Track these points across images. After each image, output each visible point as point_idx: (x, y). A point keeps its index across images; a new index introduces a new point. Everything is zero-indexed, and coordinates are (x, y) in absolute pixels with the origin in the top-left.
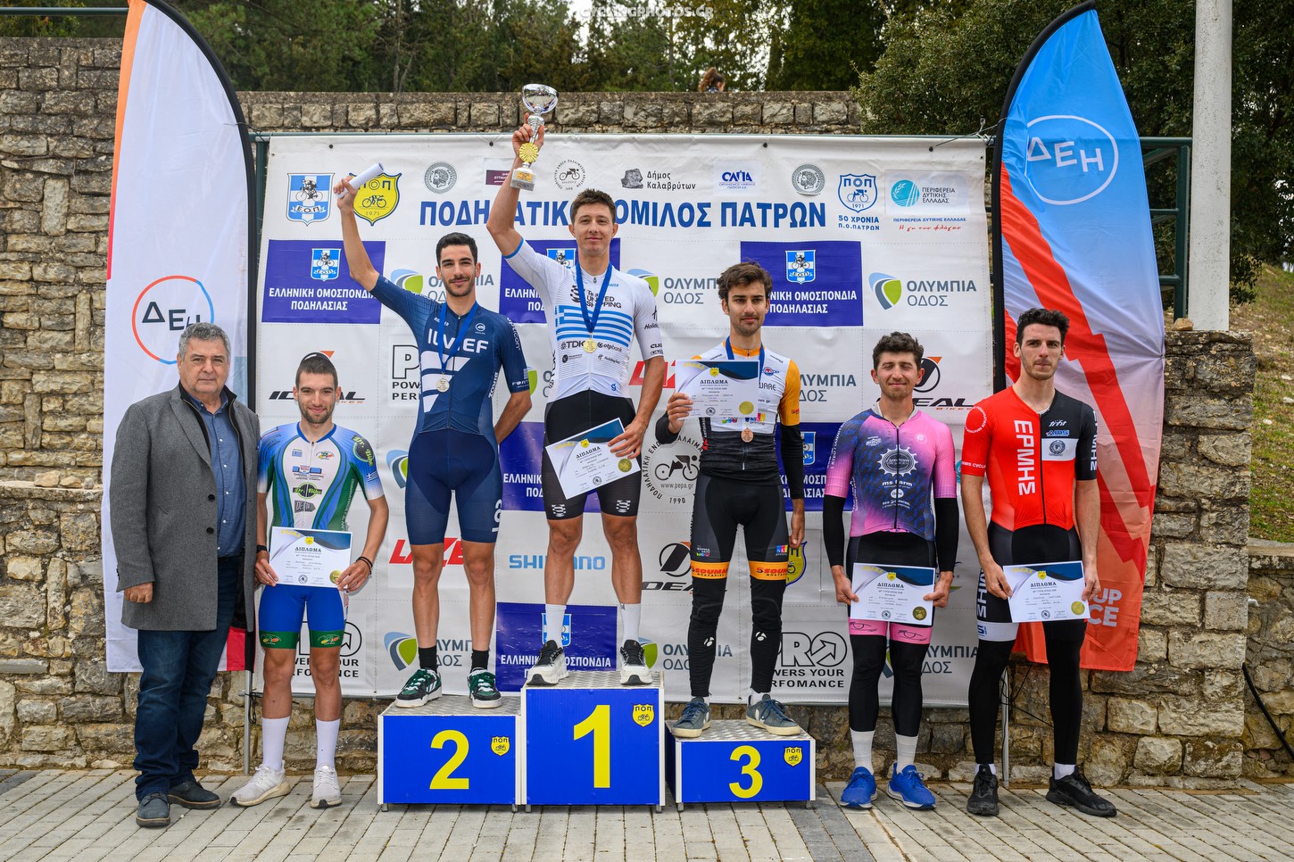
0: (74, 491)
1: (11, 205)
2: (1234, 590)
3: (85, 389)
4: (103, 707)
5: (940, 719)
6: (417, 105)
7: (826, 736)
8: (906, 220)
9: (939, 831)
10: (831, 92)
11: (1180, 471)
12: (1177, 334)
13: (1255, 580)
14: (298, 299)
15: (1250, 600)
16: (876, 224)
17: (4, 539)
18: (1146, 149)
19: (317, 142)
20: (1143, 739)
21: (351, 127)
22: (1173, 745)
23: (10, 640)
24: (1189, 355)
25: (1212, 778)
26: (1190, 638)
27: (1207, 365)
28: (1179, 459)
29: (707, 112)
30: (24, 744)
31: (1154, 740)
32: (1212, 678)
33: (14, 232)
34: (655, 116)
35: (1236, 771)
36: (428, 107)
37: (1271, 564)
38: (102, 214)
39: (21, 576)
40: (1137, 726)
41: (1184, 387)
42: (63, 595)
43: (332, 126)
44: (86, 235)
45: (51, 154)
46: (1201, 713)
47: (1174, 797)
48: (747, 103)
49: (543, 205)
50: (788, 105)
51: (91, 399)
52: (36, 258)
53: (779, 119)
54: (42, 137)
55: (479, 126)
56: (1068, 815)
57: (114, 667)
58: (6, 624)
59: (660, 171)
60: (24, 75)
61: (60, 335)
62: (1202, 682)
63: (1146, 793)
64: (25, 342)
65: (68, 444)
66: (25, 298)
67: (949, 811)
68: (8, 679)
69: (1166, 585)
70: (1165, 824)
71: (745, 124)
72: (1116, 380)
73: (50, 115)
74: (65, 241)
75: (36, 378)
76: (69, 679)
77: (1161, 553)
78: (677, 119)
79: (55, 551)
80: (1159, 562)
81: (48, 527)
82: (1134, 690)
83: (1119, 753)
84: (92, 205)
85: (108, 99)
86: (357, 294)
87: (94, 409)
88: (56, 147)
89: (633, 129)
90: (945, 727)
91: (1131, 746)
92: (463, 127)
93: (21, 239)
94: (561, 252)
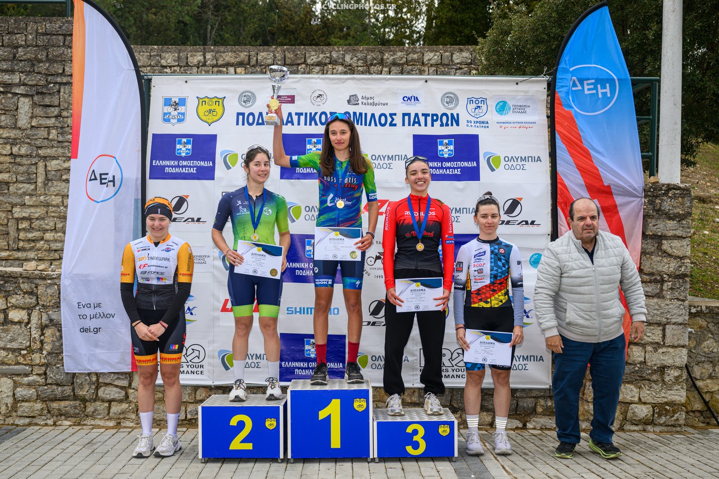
0: (45, 273)
2: (681, 324)
3: (42, 216)
4: (62, 392)
5: (522, 395)
6: (227, 53)
7: (460, 405)
8: (503, 123)
9: (521, 454)
10: (462, 47)
11: (652, 259)
12: (651, 185)
13: (693, 319)
14: (169, 167)
15: (690, 330)
16: (487, 125)
17: (7, 300)
18: (634, 83)
19: (179, 79)
20: (632, 405)
21: (190, 66)
22: (648, 408)
23: (10, 355)
24: (657, 197)
25: (669, 426)
26: (657, 350)
27: (667, 202)
28: (651, 254)
29: (392, 58)
30: (19, 412)
31: (637, 406)
32: (669, 372)
33: (1, 127)
34: (363, 60)
35: (682, 422)
36: (233, 54)
37: (701, 310)
38: (51, 117)
39: (16, 320)
40: (629, 398)
41: (654, 214)
42: (40, 330)
43: (178, 65)
44: (42, 129)
45: (22, 83)
46: (663, 391)
47: (648, 436)
48: (415, 52)
49: (304, 114)
50: (438, 54)
51: (46, 221)
52: (14, 142)
53: (433, 62)
54: (17, 73)
55: (263, 65)
57: (69, 370)
58: (8, 347)
59: (368, 95)
60: (6, 38)
62: (664, 374)
63: (633, 434)
64: (8, 189)
65: (33, 247)
66: (8, 164)
67: (527, 444)
68: (9, 377)
70: (642, 450)
71: (413, 65)
72: (617, 210)
73: (21, 61)
74: (30, 132)
75: (15, 210)
76: (43, 377)
78: (375, 62)
79: (35, 306)
81: (31, 293)
82: (628, 379)
84: (46, 112)
85: (54, 52)
86: (202, 164)
87: (48, 227)
88: (25, 79)
89: (350, 67)
90: (525, 400)
91: (625, 409)
92: (253, 66)
93: (5, 131)
94: (314, 140)
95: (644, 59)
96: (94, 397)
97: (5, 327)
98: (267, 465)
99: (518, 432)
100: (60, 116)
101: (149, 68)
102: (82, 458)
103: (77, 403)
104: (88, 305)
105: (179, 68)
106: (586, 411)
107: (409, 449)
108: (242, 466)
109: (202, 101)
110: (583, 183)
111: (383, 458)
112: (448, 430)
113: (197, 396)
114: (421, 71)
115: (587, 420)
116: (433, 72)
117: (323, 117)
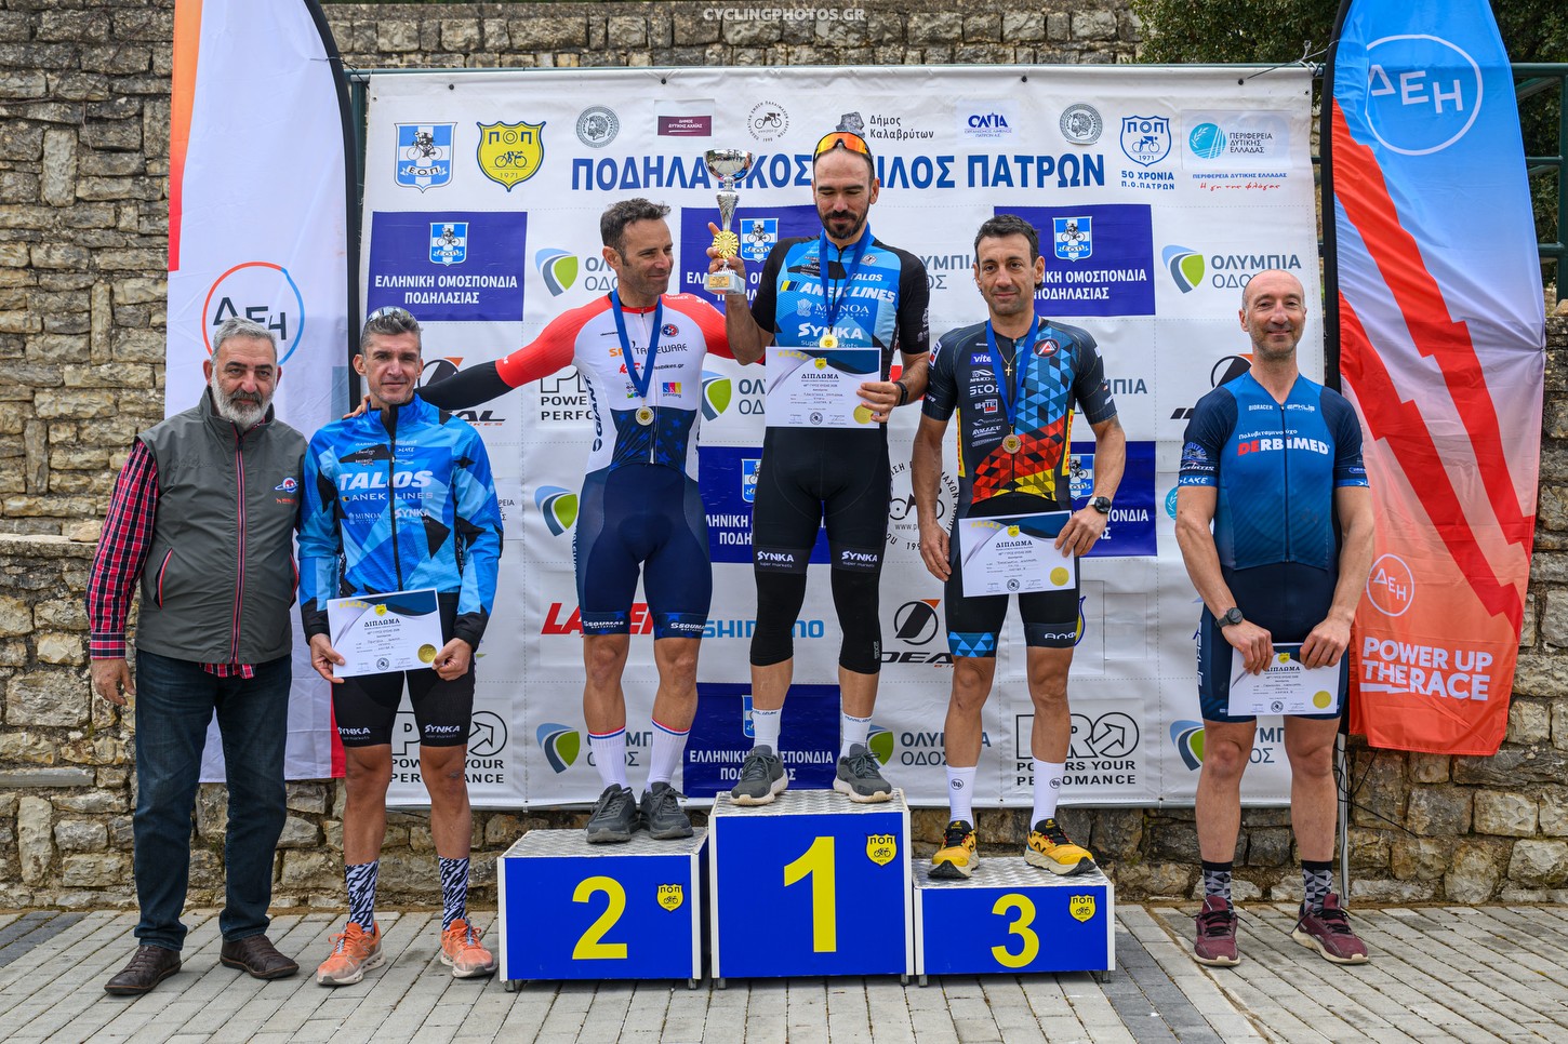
3: (106, 412)
5: (1259, 822)
6: (535, 20)
7: (1113, 847)
8: (1209, 176)
9: (1262, 961)
12: (1561, 319)
16: (1170, 182)
17: (32, 611)
18: (1519, 77)
19: (433, 82)
20: (1519, 843)
21: (445, 51)
22: (1558, 849)
23: (43, 743)
28: (1564, 483)
29: (928, 25)
30: (65, 878)
31: (1535, 844)
33: (5, 202)
34: (858, 32)
36: (550, 22)
38: (123, 177)
39: (56, 659)
40: (1512, 826)
43: (419, 50)
44: (102, 204)
45: (52, 96)
47: (1559, 914)
48: (982, 12)
50: (1037, 15)
51: (115, 425)
52: (35, 237)
53: (1025, 34)
54: (40, 73)
55: (620, 48)
56: (1426, 938)
58: (38, 723)
59: (886, 115)
61: (70, 340)
63: (1524, 911)
64: (23, 350)
65: (85, 487)
66: (21, 291)
67: (1274, 937)
68: (41, 794)
69: (1549, 645)
70: (1549, 947)
71: (980, 42)
72: (1483, 381)
73: (49, 43)
74: (74, 214)
75: (40, 398)
76: (122, 793)
77: (1541, 606)
78: (888, 36)
80: (1540, 615)
82: (1508, 780)
83: (1489, 861)
84: (109, 164)
85: (128, 21)
86: (492, 282)
87: (119, 439)
88: (58, 86)
89: (828, 50)
90: (1267, 834)
91: (1504, 852)
92: (598, 50)
93: (15, 211)
94: (759, 222)
95: (1537, 21)
97: (29, 676)
98: (665, 994)
99: (1251, 908)
100: (144, 173)
103: (206, 854)
105: (420, 56)
106: (1412, 859)
107: (1000, 953)
108: (604, 997)
109: (489, 132)
110: (1401, 317)
111: (936, 977)
112: (1092, 908)
113: (487, 835)
114: (998, 58)
115: (1416, 879)
116: (1026, 61)
117: (780, 166)
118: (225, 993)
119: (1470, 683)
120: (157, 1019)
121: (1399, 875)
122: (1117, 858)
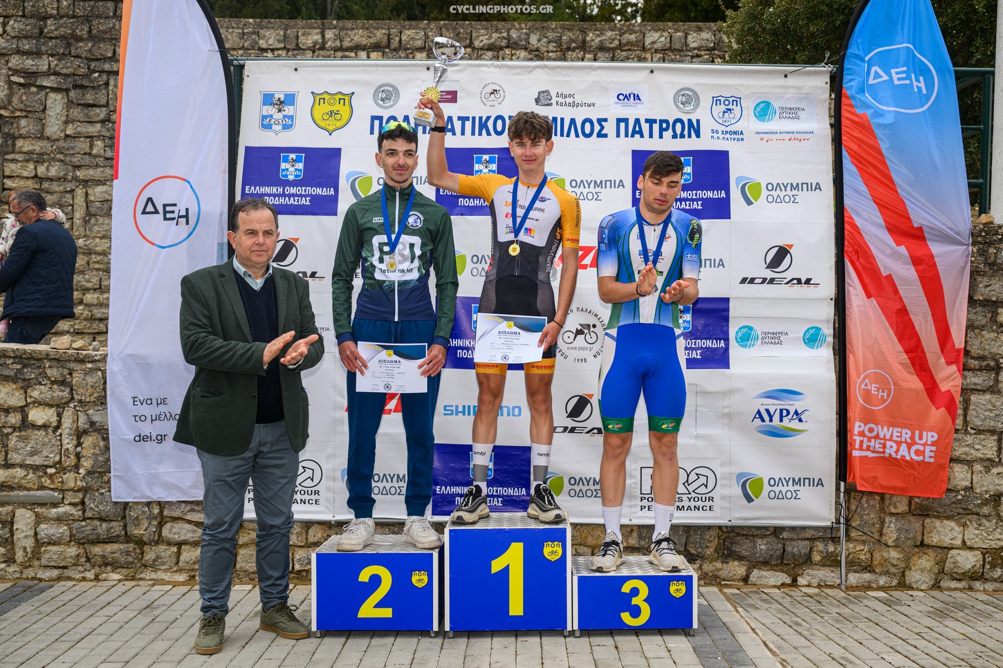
0: (84, 352)
1: (18, 113)
4: (109, 530)
5: (790, 536)
6: (356, 31)
7: (700, 550)
8: (765, 133)
9: (790, 624)
10: (701, 24)
11: (983, 336)
12: (981, 227)
14: (269, 195)
16: (741, 137)
17: (26, 392)
18: (959, 77)
19: (284, 66)
20: (952, 552)
21: (300, 49)
22: (975, 555)
23: (31, 475)
24: (990, 244)
26: (990, 470)
28: (982, 328)
29: (598, 39)
30: (43, 561)
31: (961, 552)
33: (21, 136)
34: (556, 42)
36: (366, 33)
38: (95, 122)
39: (40, 423)
40: (947, 541)
41: (987, 269)
42: (75, 438)
43: (284, 48)
44: (82, 139)
45: (52, 71)
46: (998, 530)
47: (976, 596)
48: (632, 32)
49: (471, 119)
50: (666, 34)
51: (87, 276)
52: (39, 159)
53: (656, 46)
54: (45, 57)
55: (408, 49)
56: (893, 611)
57: (118, 497)
58: (28, 462)
59: (566, 92)
60: (30, 4)
62: (999, 506)
63: (954, 594)
67: (798, 609)
68: (29, 507)
69: (971, 428)
70: (968, 617)
71: (630, 50)
72: (935, 263)
73: (51, 38)
74: (64, 144)
76: (80, 507)
77: (967, 402)
78: (574, 45)
79: (68, 402)
80: (966, 409)
81: (62, 383)
82: (945, 512)
83: (933, 562)
84: (87, 114)
85: (100, 26)
86: (319, 191)
87: (89, 285)
88: (56, 65)
89: (537, 53)
90: (795, 543)
91: (942, 557)
92: (395, 50)
93: (27, 142)
94: (486, 157)
95: (970, 42)
96: (156, 538)
97: (23, 433)
98: (415, 640)
99: (785, 590)
100: (109, 120)
101: (241, 52)
102: (136, 631)
103: (131, 546)
104: (149, 401)
105: (285, 52)
106: (885, 560)
107: (626, 617)
108: (377, 641)
109: (318, 98)
110: (883, 222)
111: (587, 630)
112: (684, 589)
113: (309, 537)
114: (640, 59)
115: (887, 573)
116: (658, 61)
117: (499, 123)
118: (138, 636)
119: (924, 451)
120: (93, 653)
121: (877, 570)
122: (702, 557)
